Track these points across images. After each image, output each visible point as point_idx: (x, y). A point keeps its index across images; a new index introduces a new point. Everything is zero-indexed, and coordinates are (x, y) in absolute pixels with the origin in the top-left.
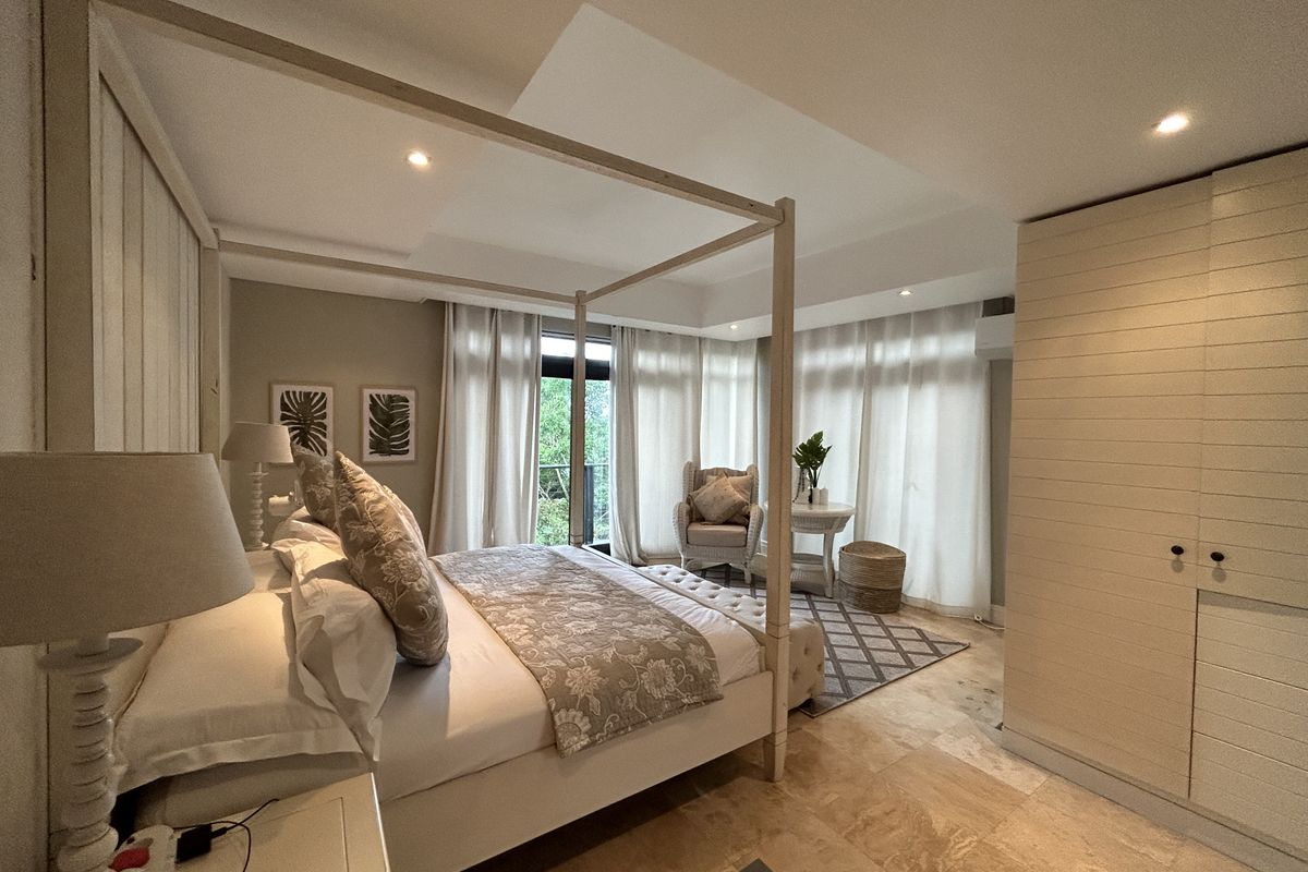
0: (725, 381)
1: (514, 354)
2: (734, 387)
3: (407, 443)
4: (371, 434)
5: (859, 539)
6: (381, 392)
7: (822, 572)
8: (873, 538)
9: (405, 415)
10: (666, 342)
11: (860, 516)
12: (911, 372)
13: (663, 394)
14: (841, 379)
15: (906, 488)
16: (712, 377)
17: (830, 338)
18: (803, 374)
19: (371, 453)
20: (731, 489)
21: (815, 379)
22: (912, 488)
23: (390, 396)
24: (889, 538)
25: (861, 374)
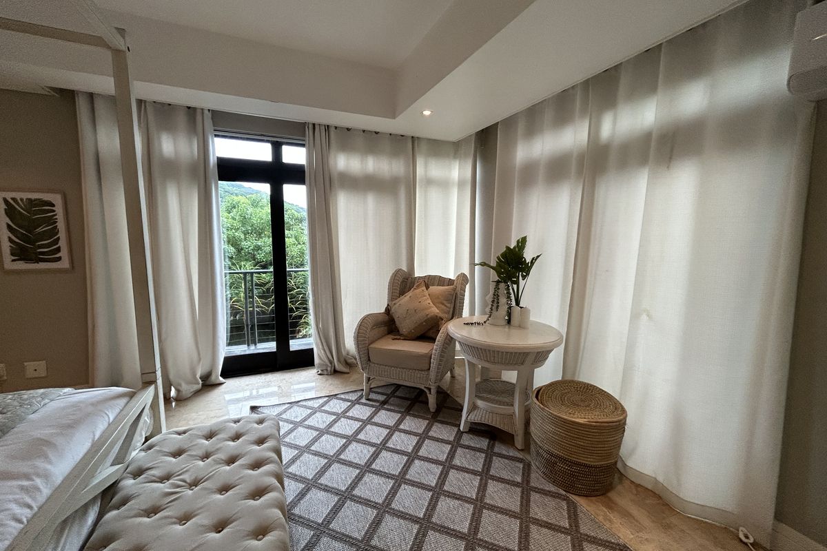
0: (444, 185)
1: (176, 152)
2: (455, 191)
3: (58, 250)
4: (10, 240)
5: (568, 378)
6: (18, 195)
7: (512, 416)
8: (584, 377)
9: (52, 221)
10: (372, 141)
11: (571, 347)
12: (653, 144)
13: (371, 200)
14: (557, 169)
15: (635, 316)
16: (429, 182)
17: (549, 115)
18: (517, 169)
19: (13, 261)
20: (428, 301)
21: (529, 175)
22: (644, 317)
23: (30, 200)
24: (607, 382)
25: (581, 158)
